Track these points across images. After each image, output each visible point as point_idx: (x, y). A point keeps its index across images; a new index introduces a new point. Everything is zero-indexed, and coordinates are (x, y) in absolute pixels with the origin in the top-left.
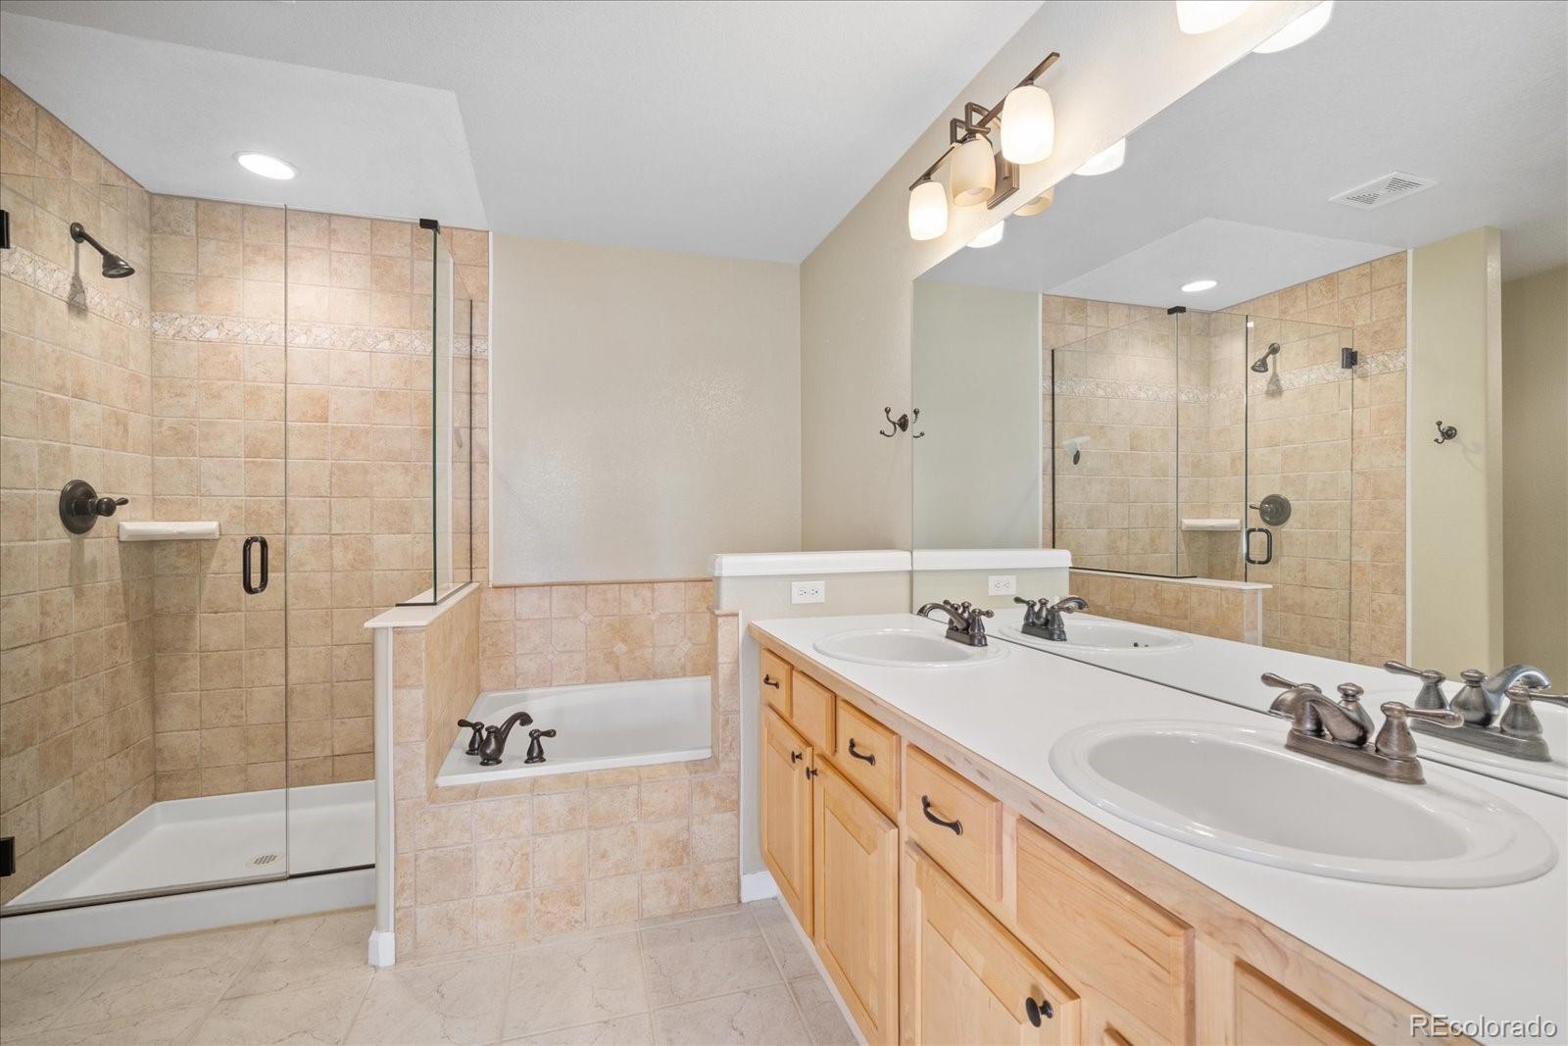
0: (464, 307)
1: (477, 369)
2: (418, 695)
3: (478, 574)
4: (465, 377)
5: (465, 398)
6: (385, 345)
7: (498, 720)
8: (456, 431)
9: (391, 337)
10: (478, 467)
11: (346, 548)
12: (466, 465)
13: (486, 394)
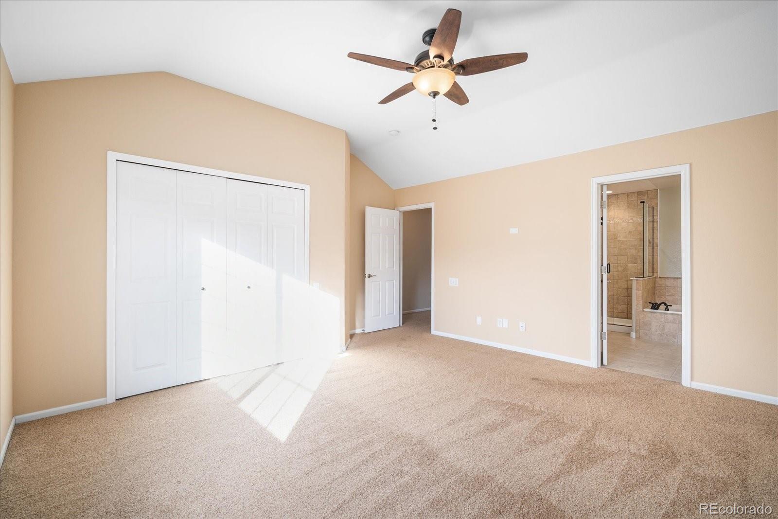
0: (651, 209)
1: (655, 224)
2: (640, 292)
3: (655, 275)
4: (652, 226)
5: (652, 231)
6: (631, 221)
7: (659, 302)
8: (649, 240)
9: (632, 219)
10: (655, 248)
11: (621, 267)
12: (652, 248)
13: (657, 230)
